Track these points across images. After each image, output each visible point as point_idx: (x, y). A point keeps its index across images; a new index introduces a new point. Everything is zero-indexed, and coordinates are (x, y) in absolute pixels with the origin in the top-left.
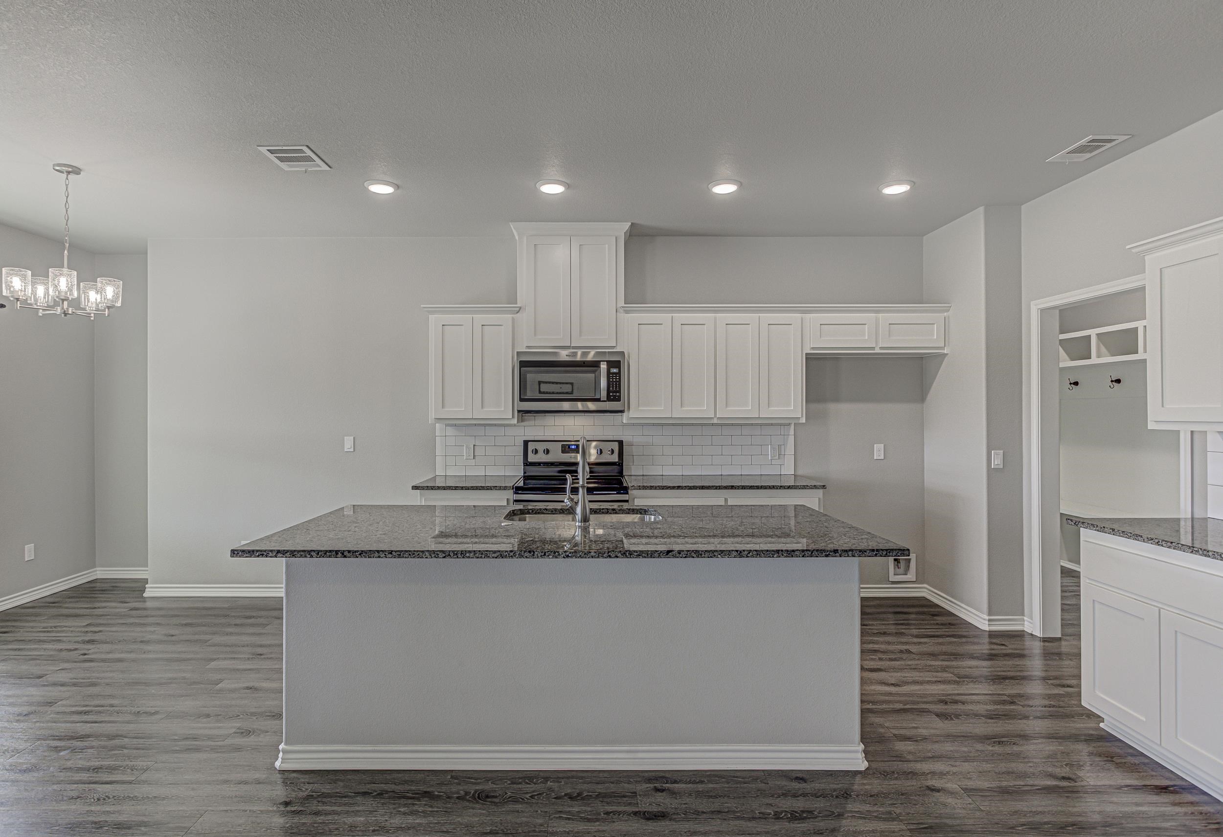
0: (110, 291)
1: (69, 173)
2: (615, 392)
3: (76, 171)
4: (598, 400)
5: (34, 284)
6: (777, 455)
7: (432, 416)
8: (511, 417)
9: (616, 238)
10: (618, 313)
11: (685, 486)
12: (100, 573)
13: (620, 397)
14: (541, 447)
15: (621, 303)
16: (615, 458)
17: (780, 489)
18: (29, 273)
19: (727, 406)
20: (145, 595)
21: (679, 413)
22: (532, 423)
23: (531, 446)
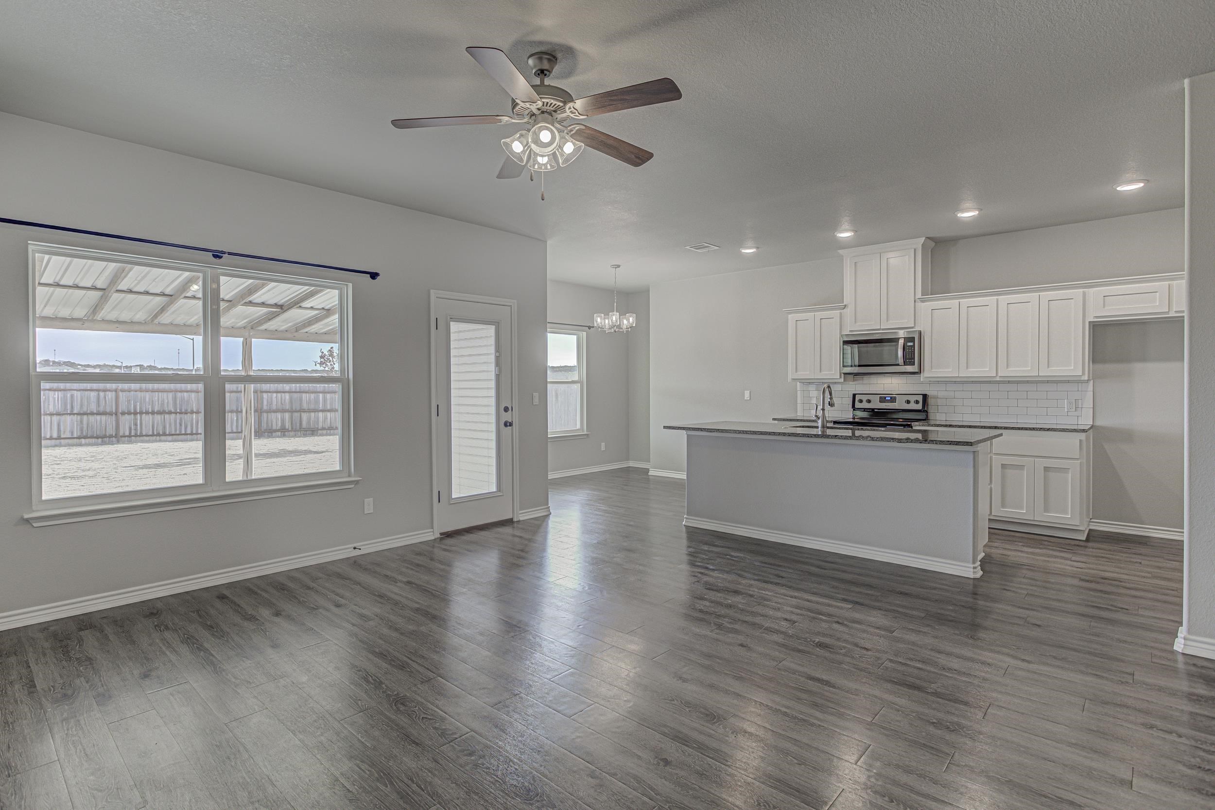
0: (631, 320)
1: (616, 268)
2: (909, 359)
3: (619, 266)
4: (898, 365)
5: (604, 319)
6: (1074, 407)
7: (790, 377)
8: (839, 378)
9: (915, 250)
10: (916, 303)
11: (956, 425)
12: (632, 464)
13: (914, 362)
14: (865, 398)
15: (919, 295)
16: (919, 407)
17: (1040, 430)
18: (603, 315)
19: (1007, 368)
20: (649, 474)
21: (964, 373)
22: (860, 382)
23: (858, 398)
